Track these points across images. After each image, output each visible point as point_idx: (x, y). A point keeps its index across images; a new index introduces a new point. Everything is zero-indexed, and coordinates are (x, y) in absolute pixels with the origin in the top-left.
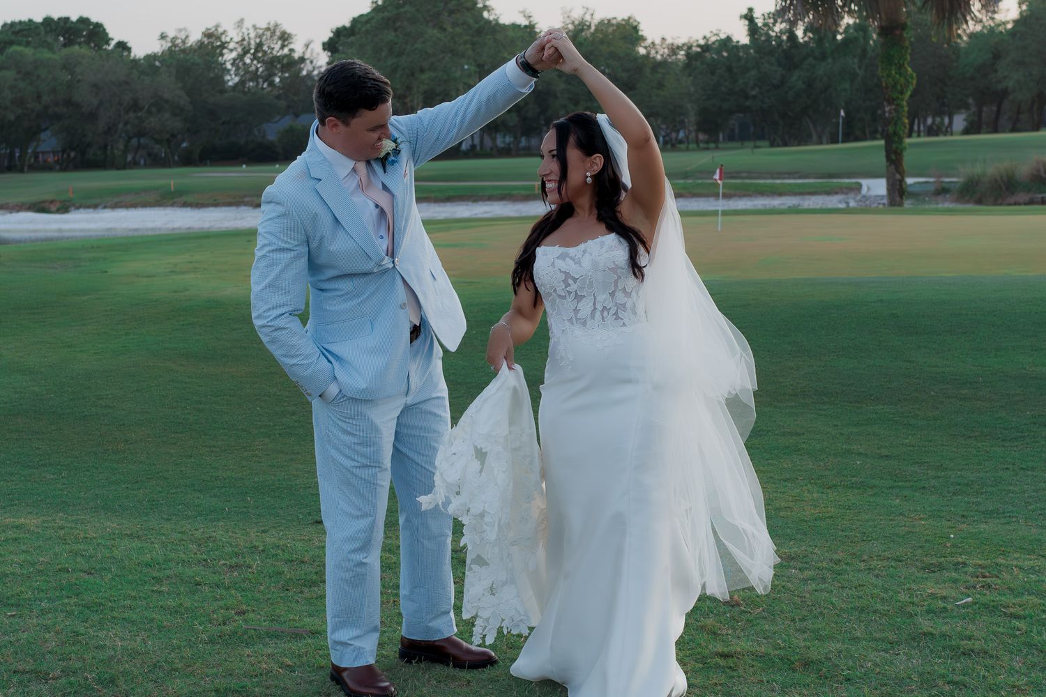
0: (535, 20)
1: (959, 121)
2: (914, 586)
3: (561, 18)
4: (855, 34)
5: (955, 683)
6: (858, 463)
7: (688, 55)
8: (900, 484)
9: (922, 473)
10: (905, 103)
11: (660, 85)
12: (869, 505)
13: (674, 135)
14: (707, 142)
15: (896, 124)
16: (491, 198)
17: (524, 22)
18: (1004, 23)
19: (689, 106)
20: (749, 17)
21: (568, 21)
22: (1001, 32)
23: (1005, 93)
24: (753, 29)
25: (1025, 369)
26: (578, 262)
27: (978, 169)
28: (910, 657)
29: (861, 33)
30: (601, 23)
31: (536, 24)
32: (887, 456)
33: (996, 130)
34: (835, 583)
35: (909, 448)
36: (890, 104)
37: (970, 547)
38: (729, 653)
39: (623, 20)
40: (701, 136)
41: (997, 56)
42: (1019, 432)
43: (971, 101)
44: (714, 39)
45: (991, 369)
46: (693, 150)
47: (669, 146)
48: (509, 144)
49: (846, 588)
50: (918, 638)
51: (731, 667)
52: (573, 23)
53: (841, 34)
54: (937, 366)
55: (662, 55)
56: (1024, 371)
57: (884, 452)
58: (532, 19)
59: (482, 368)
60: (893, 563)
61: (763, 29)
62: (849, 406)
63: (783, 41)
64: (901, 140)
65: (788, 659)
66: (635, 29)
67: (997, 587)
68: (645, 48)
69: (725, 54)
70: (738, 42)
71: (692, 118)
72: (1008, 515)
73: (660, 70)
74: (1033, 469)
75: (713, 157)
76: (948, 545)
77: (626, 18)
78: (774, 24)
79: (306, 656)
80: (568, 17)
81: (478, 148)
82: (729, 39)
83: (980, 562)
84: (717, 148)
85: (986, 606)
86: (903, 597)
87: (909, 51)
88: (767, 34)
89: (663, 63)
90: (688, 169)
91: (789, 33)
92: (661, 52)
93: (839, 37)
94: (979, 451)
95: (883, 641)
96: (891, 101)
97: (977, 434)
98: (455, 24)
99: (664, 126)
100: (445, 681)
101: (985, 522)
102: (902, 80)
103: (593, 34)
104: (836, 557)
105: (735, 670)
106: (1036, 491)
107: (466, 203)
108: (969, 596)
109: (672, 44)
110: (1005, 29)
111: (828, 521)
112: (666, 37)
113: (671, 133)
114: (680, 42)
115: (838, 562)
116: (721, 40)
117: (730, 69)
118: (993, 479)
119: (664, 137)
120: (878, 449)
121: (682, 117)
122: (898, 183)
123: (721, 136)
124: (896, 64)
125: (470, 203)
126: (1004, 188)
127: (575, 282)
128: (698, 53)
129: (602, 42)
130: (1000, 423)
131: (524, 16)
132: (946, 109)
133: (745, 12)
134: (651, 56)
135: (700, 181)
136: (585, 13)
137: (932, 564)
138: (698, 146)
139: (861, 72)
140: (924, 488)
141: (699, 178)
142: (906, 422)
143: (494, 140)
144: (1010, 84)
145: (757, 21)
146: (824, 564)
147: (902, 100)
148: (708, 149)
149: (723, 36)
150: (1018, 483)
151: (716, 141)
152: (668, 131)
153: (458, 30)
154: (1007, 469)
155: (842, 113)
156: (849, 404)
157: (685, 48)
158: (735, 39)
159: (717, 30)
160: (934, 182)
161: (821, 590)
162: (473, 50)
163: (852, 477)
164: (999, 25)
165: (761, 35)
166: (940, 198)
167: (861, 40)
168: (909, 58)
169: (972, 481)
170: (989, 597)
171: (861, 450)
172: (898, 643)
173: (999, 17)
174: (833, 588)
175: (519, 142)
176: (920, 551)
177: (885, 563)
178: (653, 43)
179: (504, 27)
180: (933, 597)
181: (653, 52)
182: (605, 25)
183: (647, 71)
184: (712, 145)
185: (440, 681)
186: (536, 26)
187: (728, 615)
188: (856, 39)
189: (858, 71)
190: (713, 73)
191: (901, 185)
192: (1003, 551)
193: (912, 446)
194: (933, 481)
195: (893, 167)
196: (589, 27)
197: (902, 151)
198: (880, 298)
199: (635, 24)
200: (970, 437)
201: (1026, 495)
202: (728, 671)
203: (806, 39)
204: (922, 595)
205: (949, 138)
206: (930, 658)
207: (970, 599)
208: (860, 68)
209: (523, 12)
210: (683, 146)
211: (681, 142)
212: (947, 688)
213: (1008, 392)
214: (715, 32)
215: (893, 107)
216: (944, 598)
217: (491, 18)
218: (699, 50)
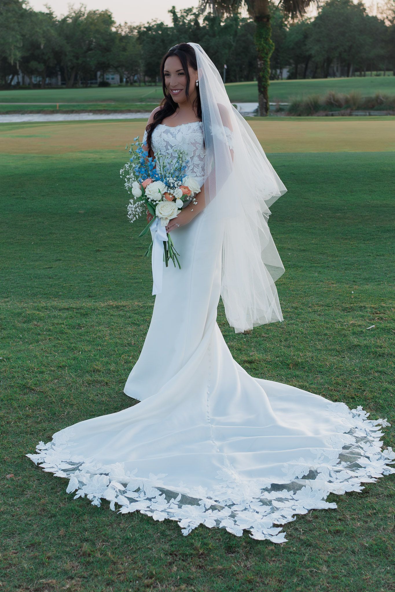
0: (53, 10)
1: (285, 72)
2: (341, 320)
3: (68, 9)
4: (231, 23)
5: (380, 372)
6: (289, 254)
7: (139, 32)
8: (315, 265)
9: (325, 259)
10: (268, 60)
11: (124, 49)
12: (302, 277)
13: (132, 77)
14: (150, 82)
15: (264, 72)
16: (32, 112)
17: (46, 11)
18: (310, 19)
19: (140, 61)
20: (173, 11)
21: (72, 11)
22: (308, 23)
23: (310, 57)
24: (175, 19)
25: (368, 202)
26: (174, 136)
27: (298, 98)
28: (351, 359)
29: (234, 22)
30: (90, 14)
31: (54, 12)
32: (304, 250)
33: (304, 77)
34: (298, 319)
35: (315, 245)
36: (261, 60)
37: (364, 298)
38: (251, 360)
39: (102, 11)
40: (147, 79)
41: (306, 37)
42: (371, 236)
43: (291, 61)
44: (153, 23)
45: (350, 202)
46: (143, 86)
47: (129, 84)
48: (39, 81)
49: (305, 322)
50: (352, 348)
51: (254, 369)
52: (75, 12)
53: (223, 22)
54: (321, 201)
55: (125, 32)
56: (368, 203)
57: (302, 248)
58: (51, 9)
59: (66, 205)
60: (326, 308)
61: (181, 19)
62: (277, 223)
63: (191, 25)
64: (266, 82)
65: (285, 363)
66: (110, 17)
67: (386, 319)
68: (115, 27)
69: (160, 32)
70: (167, 25)
71: (142, 68)
72: (378, 280)
73: (124, 41)
74: (383, 255)
75: (156, 90)
76: (352, 297)
77: (104, 10)
78: (187, 16)
79: (5, 372)
80: (72, 8)
81: (21, 84)
82: (162, 24)
83: (373, 306)
84: (156, 85)
85: (383, 329)
86: (338, 326)
87: (271, 31)
88: (183, 22)
89: (126, 37)
90: (143, 96)
91: (195, 21)
92: (124, 30)
93: (222, 24)
94: (353, 246)
95: (334, 350)
96: (261, 59)
97: (349, 237)
98: (8, 11)
99: (126, 73)
100: (93, 383)
101: (367, 284)
102: (267, 47)
103: (85, 19)
104: (294, 305)
105: (257, 370)
106: (389, 267)
107: (18, 115)
108: (373, 324)
109: (131, 26)
110: (310, 21)
111: (283, 286)
112: (127, 22)
113: (130, 76)
114: (135, 25)
115: (296, 308)
116: (158, 24)
117: (163, 41)
118: (363, 261)
119: (126, 79)
120: (299, 246)
121: (136, 68)
122: (265, 104)
123: (157, 78)
124: (264, 38)
125: (20, 115)
126: (312, 109)
127: (172, 148)
128: (144, 31)
129: (91, 24)
130: (360, 231)
131: (47, 7)
132: (279, 65)
133: (171, 8)
134: (119, 32)
135: (149, 104)
136: (82, 7)
137: (348, 308)
138: (145, 84)
139: (234, 44)
140: (328, 267)
141: (149, 102)
142: (310, 232)
143: (31, 78)
144: (313, 52)
145: (177, 14)
146: (289, 310)
147: (267, 58)
148: (151, 86)
149: (159, 22)
150: (377, 263)
151: (155, 82)
152: (129, 76)
153: (10, 14)
154: (369, 255)
155: (225, 67)
156: (277, 222)
157: (138, 28)
158: (165, 24)
159: (156, 18)
160: (275, 105)
161: (292, 324)
162: (19, 26)
163: (288, 262)
164: (306, 20)
165: (180, 22)
166: (279, 113)
167: (234, 26)
168: (271, 35)
169: (353, 262)
170: (383, 325)
171: (290, 247)
172: (343, 351)
173: (306, 16)
174: (298, 323)
175: (45, 81)
176: (338, 301)
177: (321, 308)
178: (120, 25)
179: (36, 14)
180: (353, 325)
181: (120, 31)
182: (92, 14)
183: (117, 41)
184: (153, 84)
185: (89, 384)
186: (54, 14)
187: (245, 340)
188: (232, 25)
189: (233, 43)
190: (153, 43)
191: (266, 105)
192: (383, 299)
193: (316, 244)
194: (332, 263)
195: (262, 95)
196: (84, 15)
197: (267, 86)
198: (283, 164)
199: (109, 14)
200: (345, 239)
201: (384, 269)
202: (254, 371)
203: (204, 25)
204: (347, 325)
205: (280, 81)
206: (362, 358)
207: (373, 326)
208: (234, 41)
209: (46, 5)
210: (137, 84)
211: (135, 82)
212: (376, 374)
213: (361, 214)
214: (155, 20)
215: (262, 62)
216: (360, 326)
217: (28, 8)
218: (145, 30)
